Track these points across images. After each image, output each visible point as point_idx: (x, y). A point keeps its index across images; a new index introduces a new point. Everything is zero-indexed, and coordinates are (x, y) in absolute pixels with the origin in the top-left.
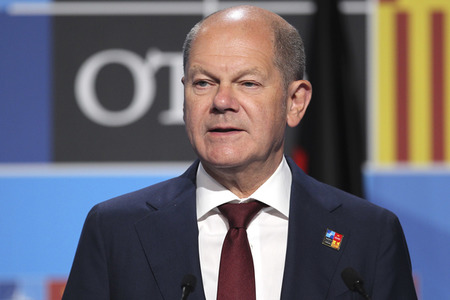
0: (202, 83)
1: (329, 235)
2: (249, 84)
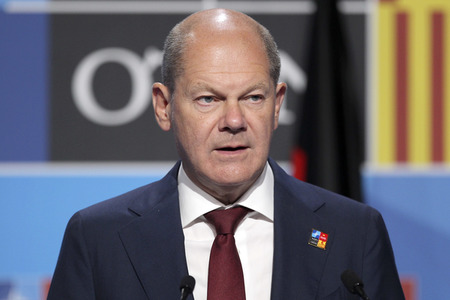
1: (314, 235)
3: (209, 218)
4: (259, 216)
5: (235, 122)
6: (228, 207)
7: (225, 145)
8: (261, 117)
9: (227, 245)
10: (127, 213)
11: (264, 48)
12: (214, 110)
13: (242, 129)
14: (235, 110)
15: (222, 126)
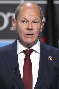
0: (24, 22)
1: (49, 57)
2: (35, 22)
3: (24, 52)
4: (36, 52)
5: (30, 28)
6: (29, 49)
7: (28, 33)
8: (37, 27)
9: (28, 58)
10: (4, 50)
11: (39, 11)
12: (26, 25)
13: (32, 29)
14: (31, 25)
15: (27, 28)
